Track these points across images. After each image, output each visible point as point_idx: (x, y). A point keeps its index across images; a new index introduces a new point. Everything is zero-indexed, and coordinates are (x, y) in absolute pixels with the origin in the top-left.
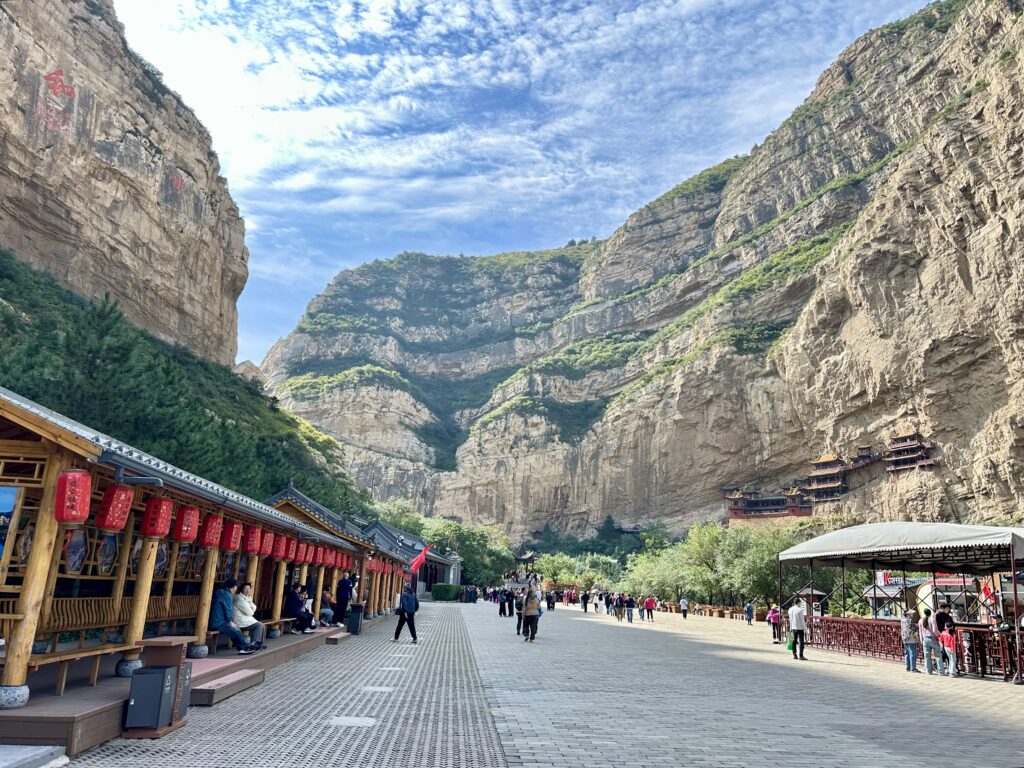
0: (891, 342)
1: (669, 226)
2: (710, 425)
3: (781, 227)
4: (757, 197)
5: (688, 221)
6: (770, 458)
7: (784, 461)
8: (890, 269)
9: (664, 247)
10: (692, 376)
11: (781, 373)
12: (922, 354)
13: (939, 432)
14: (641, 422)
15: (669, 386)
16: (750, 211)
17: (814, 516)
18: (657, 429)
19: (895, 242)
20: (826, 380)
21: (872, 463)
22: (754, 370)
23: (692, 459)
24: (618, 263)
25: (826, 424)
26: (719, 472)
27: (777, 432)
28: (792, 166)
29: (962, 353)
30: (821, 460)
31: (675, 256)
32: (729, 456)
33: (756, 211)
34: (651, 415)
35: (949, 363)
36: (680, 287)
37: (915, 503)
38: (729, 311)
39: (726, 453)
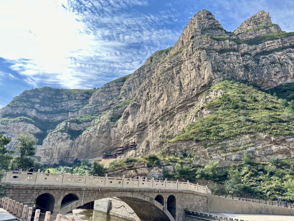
0: (133, 122)
1: (111, 89)
2: (103, 137)
3: (131, 93)
4: (129, 85)
5: (115, 88)
6: (113, 146)
7: (115, 146)
8: (136, 107)
9: (109, 93)
10: (101, 126)
11: (117, 127)
12: (137, 126)
13: (138, 142)
14: (90, 136)
15: (97, 128)
16: (127, 88)
17: (117, 159)
18: (93, 137)
19: (137, 102)
20: (124, 129)
21: (128, 147)
22: (113, 126)
23: (99, 145)
24: (98, 96)
25: (122, 139)
26: (104, 148)
27: (115, 140)
28: (136, 79)
29: (143, 126)
30: (120, 147)
31: (111, 96)
33: (128, 89)
34: (92, 134)
35: (141, 128)
36: (109, 104)
38: (112, 111)
39: (105, 144)
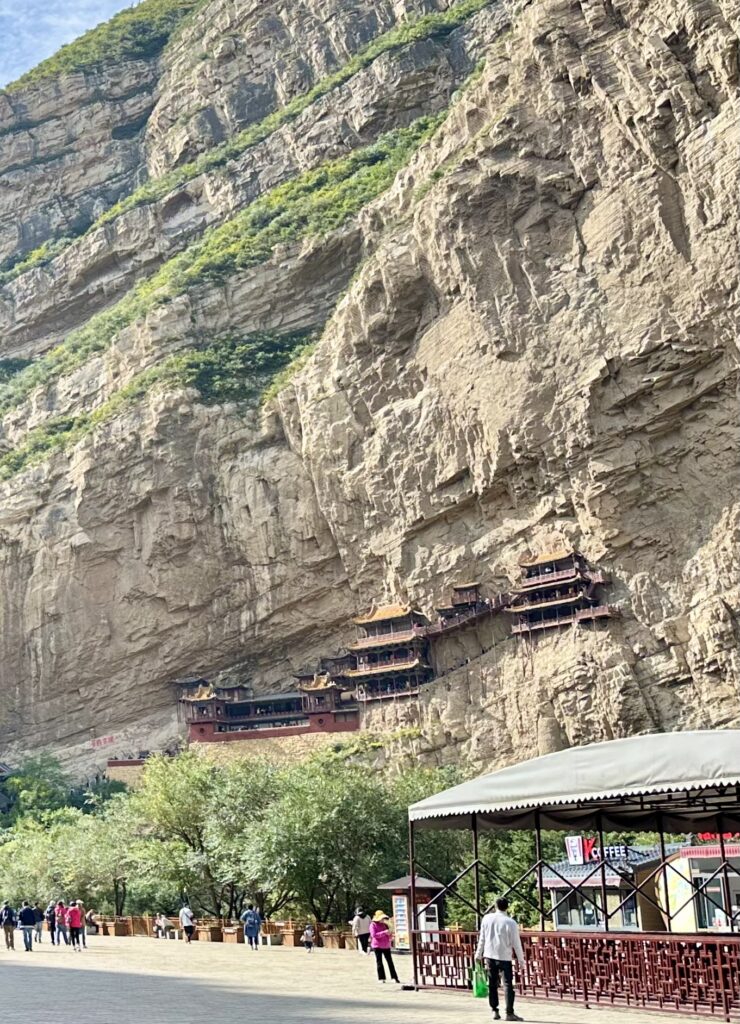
0: (522, 366)
1: (50, 136)
2: (146, 554)
3: (286, 131)
5: (89, 123)
6: (270, 616)
7: (300, 620)
8: (519, 215)
10: (108, 454)
11: (292, 440)
12: (586, 390)
13: (619, 550)
15: (59, 477)
16: (221, 97)
17: (364, 731)
18: (38, 564)
19: (529, 156)
20: (386, 451)
21: (481, 619)
22: (236, 436)
23: (110, 624)
25: (388, 542)
26: (167, 649)
27: (286, 562)
30: (377, 617)
31: (64, 199)
32: (186, 615)
33: (231, 99)
35: (640, 408)
36: (78, 265)
37: (572, 695)
38: (181, 314)
39: (180, 610)
